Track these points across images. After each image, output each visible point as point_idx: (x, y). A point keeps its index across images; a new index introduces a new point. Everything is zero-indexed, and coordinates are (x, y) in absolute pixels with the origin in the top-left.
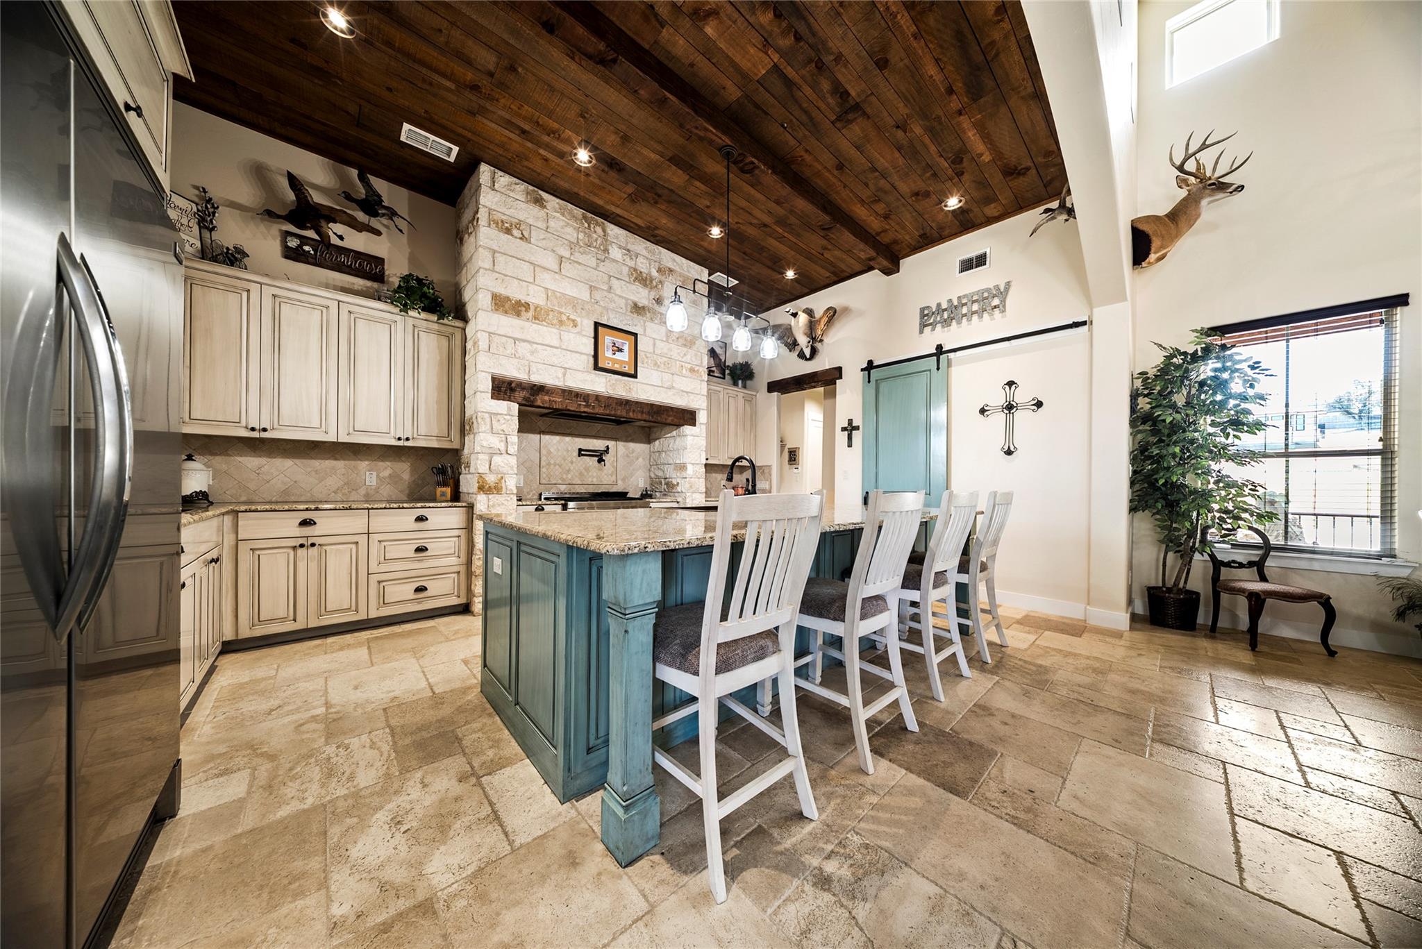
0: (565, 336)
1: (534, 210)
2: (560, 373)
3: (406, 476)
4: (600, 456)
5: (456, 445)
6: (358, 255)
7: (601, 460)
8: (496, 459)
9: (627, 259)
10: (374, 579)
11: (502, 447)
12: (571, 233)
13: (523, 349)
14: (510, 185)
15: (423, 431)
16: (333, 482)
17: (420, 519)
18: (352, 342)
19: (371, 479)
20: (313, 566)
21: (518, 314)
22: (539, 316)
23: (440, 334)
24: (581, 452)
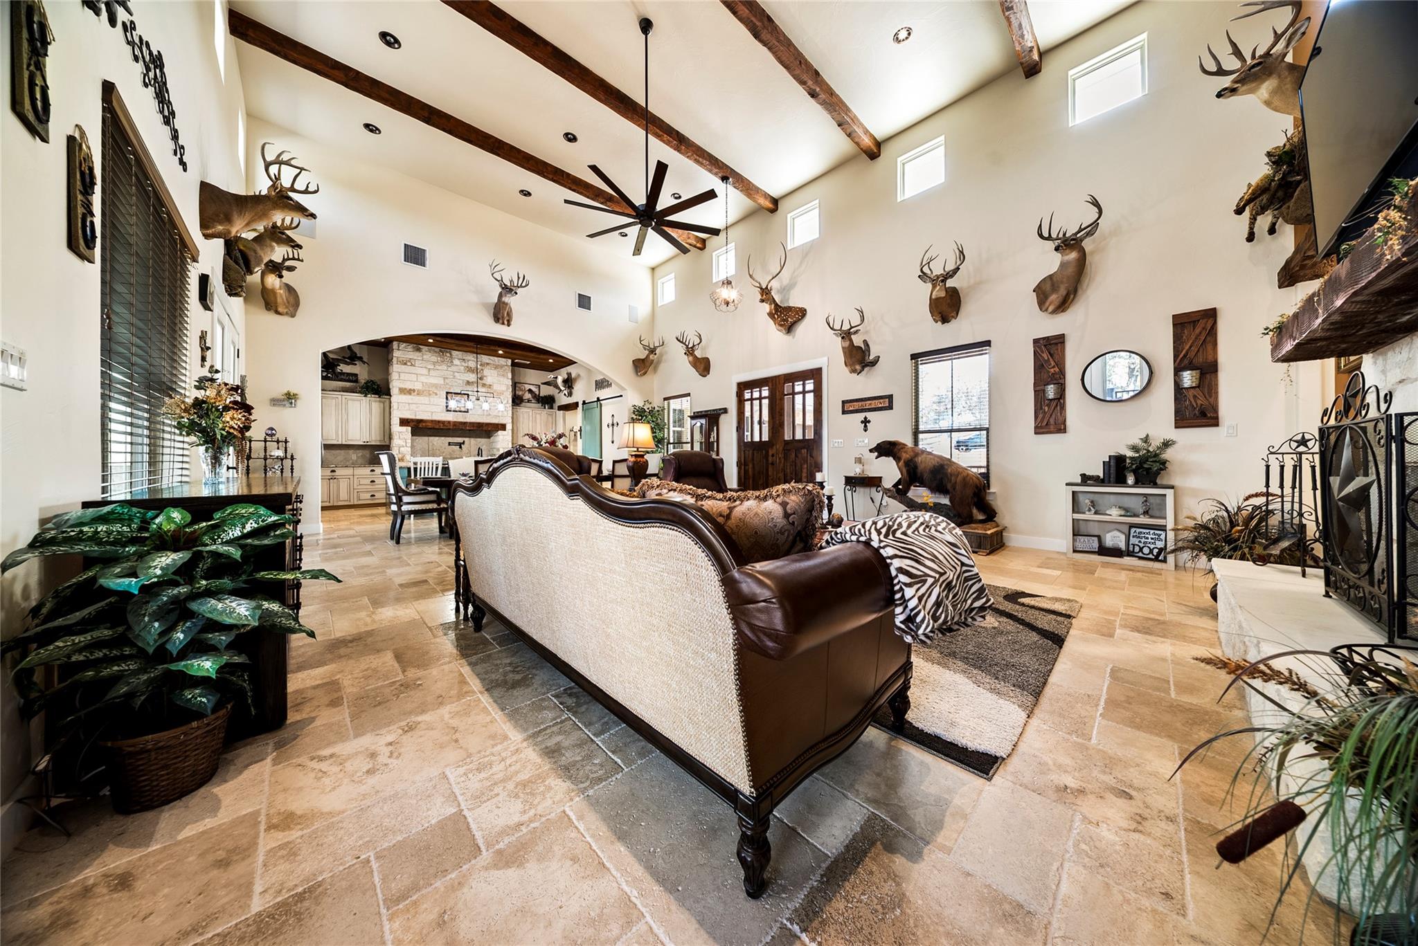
0: (432, 399)
1: (418, 354)
2: (430, 414)
3: (368, 456)
4: (460, 445)
5: (387, 444)
6: (348, 374)
7: (461, 447)
8: (402, 449)
9: (463, 364)
10: (356, 491)
11: (404, 444)
12: (434, 358)
13: (413, 407)
14: (405, 347)
15: (373, 439)
16: (340, 458)
17: (372, 471)
18: (347, 409)
19: (354, 457)
20: (335, 485)
21: (410, 394)
22: (419, 393)
23: (380, 401)
24: (450, 444)
